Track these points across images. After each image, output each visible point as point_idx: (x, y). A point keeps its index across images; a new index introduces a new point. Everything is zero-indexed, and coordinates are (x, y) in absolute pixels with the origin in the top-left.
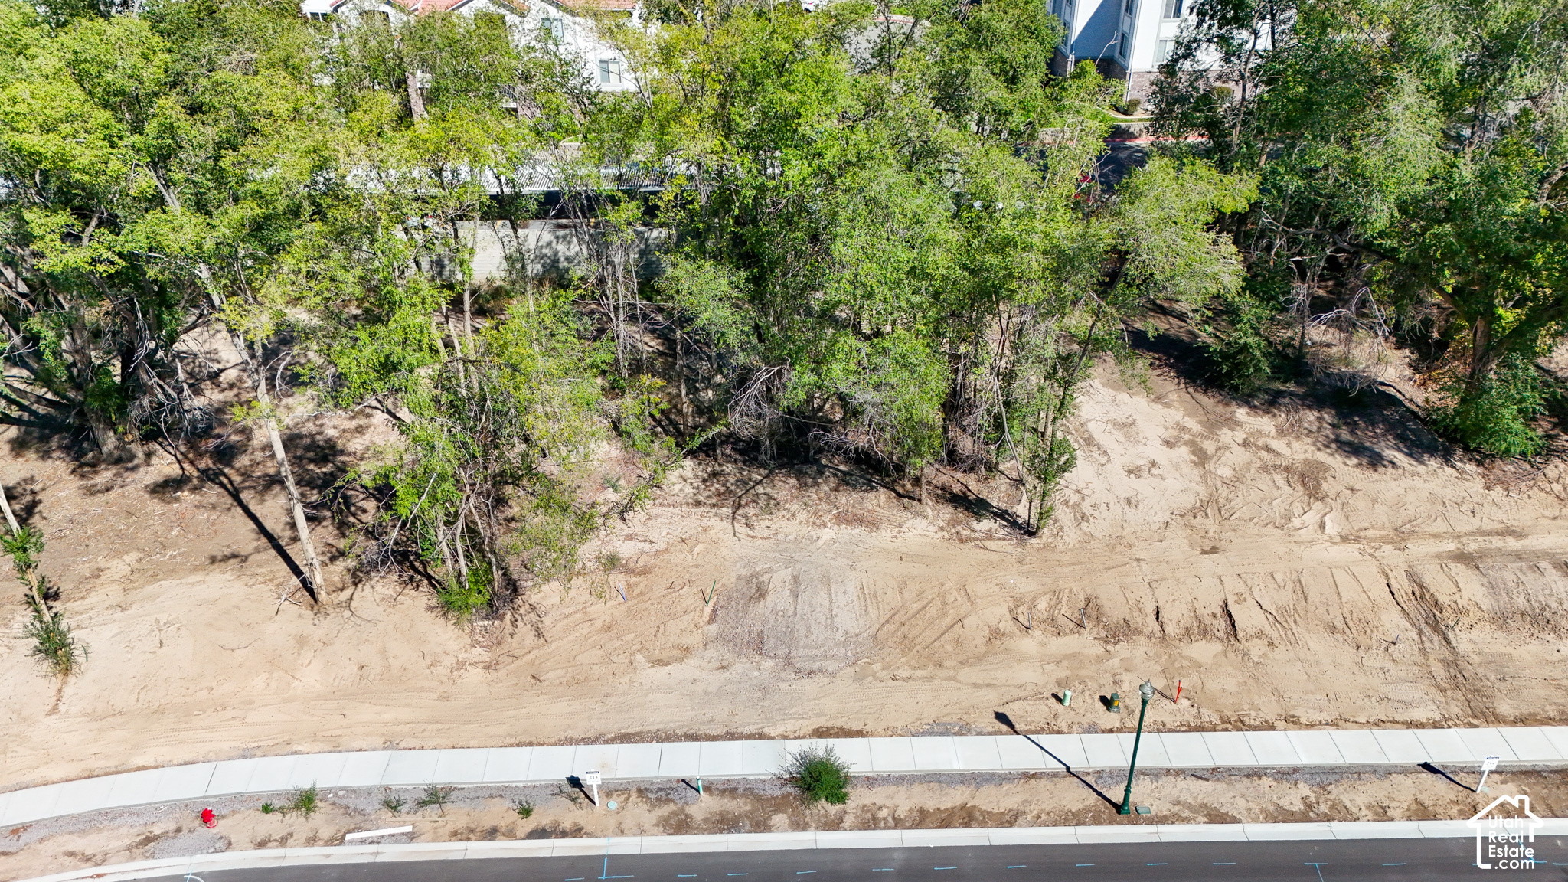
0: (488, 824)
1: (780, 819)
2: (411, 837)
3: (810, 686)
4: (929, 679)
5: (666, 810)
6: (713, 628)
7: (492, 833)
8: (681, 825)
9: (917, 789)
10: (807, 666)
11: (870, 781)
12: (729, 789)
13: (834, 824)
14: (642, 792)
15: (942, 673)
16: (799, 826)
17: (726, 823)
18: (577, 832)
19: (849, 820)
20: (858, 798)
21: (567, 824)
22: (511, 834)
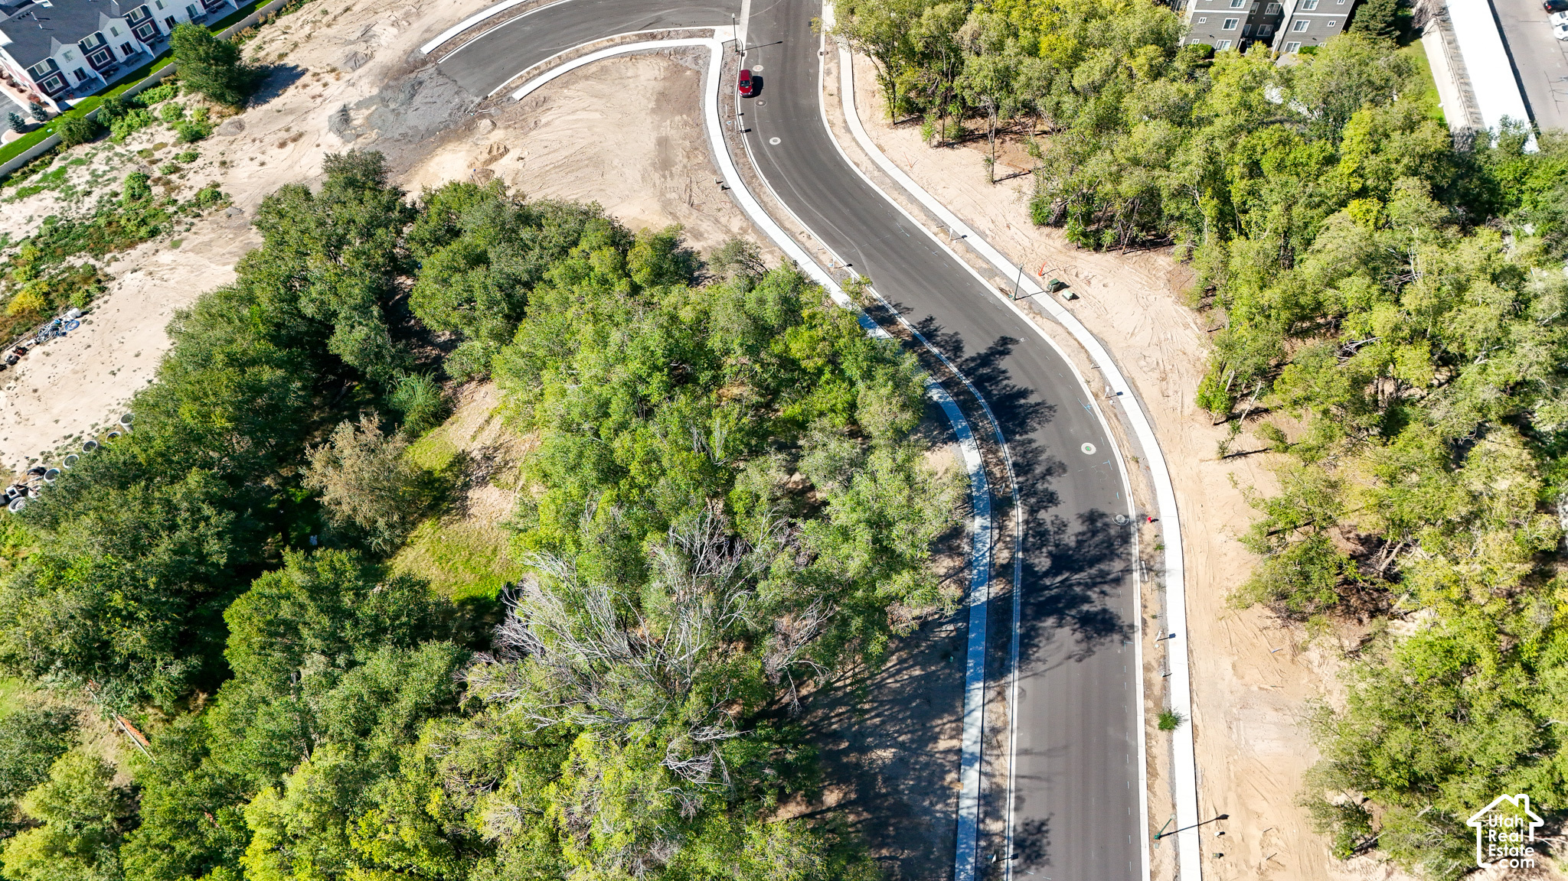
0: (1148, 605)
1: (1151, 704)
3: (1223, 726)
4: (1229, 777)
5: (1154, 664)
6: (1255, 688)
7: (1145, 607)
8: (1147, 668)
9: (1167, 759)
10: (1234, 726)
11: (1170, 741)
12: (1165, 688)
13: (1147, 722)
14: (1164, 657)
15: (1233, 786)
16: (1147, 710)
17: (1148, 685)
18: (1144, 633)
19: (1150, 730)
20: (1163, 735)
21: (1148, 631)
22: (1144, 613)
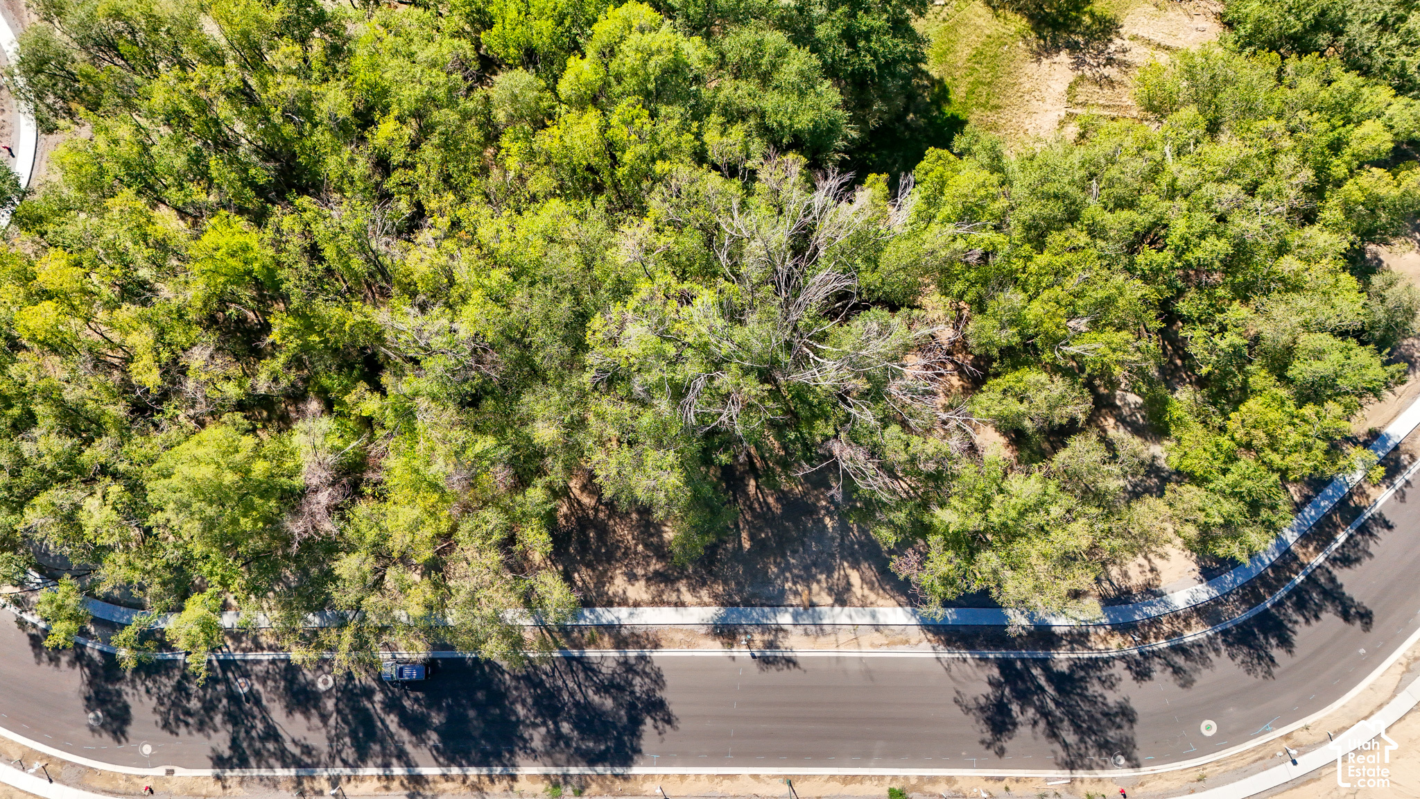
0: (1020, 784)
2: (1047, 780)
5: (956, 787)
7: (1018, 780)
8: (950, 780)
13: (895, 778)
16: (906, 778)
17: (933, 780)
18: (987, 779)
19: (887, 780)
21: (991, 782)
22: (1011, 779)
